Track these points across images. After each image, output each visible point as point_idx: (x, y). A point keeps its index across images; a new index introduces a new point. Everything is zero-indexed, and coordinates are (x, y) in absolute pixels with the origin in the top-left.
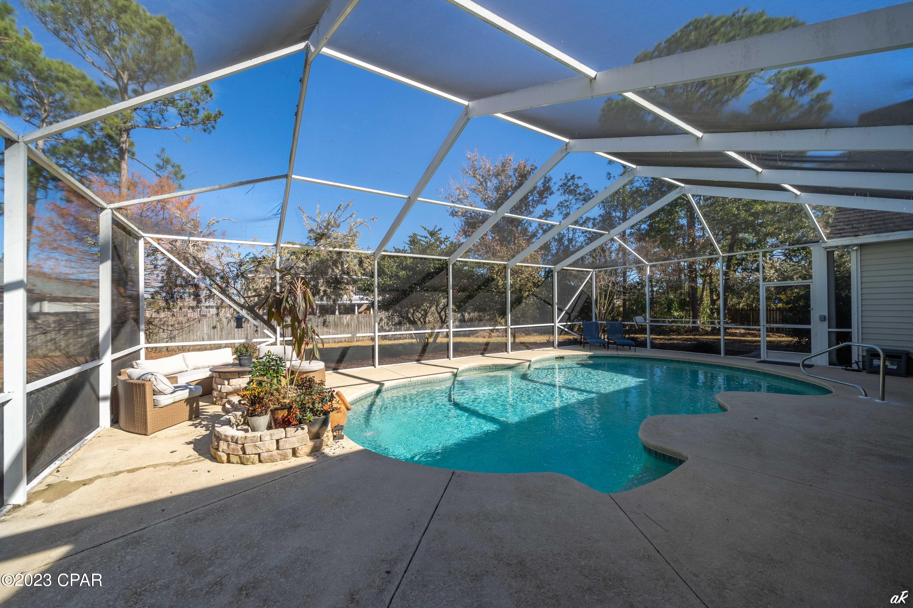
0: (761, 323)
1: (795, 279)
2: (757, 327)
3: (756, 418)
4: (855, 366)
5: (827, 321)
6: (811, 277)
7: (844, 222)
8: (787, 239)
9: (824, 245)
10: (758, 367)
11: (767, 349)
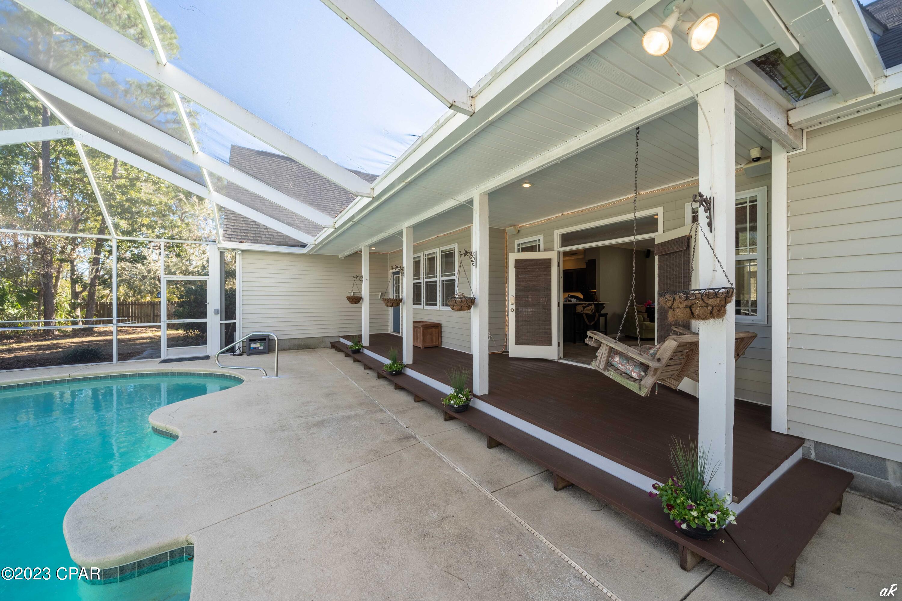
0: (162, 319)
1: (178, 274)
2: (158, 324)
3: (216, 432)
4: (238, 352)
5: (219, 314)
6: (207, 274)
7: (240, 229)
8: (163, 234)
9: (219, 245)
10: (165, 368)
11: (167, 347)
